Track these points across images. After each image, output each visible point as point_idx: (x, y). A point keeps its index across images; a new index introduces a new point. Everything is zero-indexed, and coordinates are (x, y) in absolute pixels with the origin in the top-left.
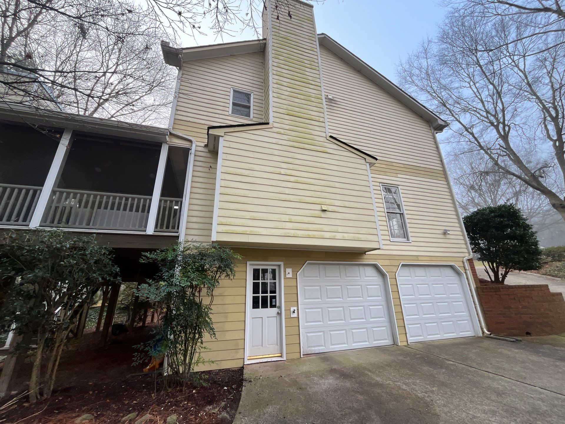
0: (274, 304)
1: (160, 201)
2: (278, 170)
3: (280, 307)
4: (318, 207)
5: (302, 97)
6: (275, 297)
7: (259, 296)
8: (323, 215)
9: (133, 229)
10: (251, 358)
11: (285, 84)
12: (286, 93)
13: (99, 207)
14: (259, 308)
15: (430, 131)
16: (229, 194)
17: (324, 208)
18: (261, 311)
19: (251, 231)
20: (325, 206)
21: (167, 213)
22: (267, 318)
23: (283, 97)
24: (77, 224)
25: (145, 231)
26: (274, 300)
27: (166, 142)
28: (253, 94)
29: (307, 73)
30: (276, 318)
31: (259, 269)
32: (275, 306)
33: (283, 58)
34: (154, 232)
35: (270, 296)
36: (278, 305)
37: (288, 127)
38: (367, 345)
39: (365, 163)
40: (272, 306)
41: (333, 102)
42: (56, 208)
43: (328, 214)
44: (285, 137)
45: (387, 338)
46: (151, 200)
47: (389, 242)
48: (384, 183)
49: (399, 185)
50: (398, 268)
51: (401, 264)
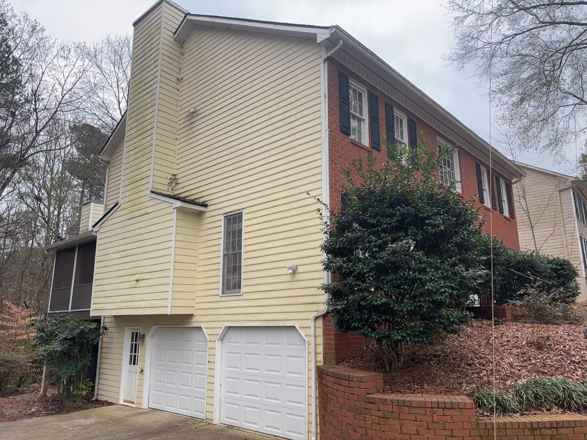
5: (141, 154)
7: (132, 355)
8: (136, 284)
12: (132, 159)
14: (132, 364)
16: (98, 279)
20: (138, 275)
22: (134, 373)
23: (130, 165)
31: (134, 333)
33: (134, 113)
35: (137, 355)
37: (128, 199)
38: (188, 413)
43: (141, 283)
44: (126, 211)
47: (217, 298)
48: (227, 213)
49: (244, 209)
50: (220, 332)
51: (224, 327)
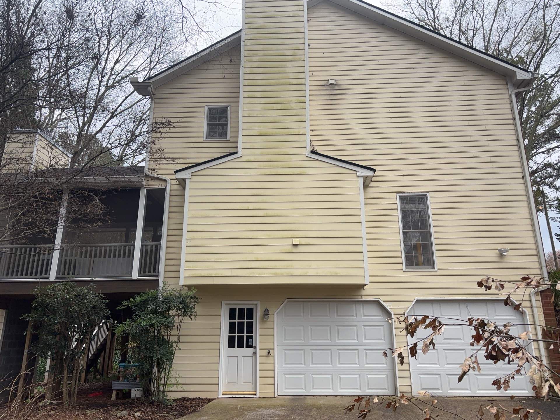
0: (250, 344)
1: (142, 246)
2: (245, 206)
3: (255, 347)
4: (289, 242)
5: (279, 106)
6: (251, 337)
7: (235, 336)
8: (294, 250)
9: (122, 275)
10: (226, 393)
11: (258, 94)
12: (259, 107)
13: (95, 256)
14: (235, 347)
15: (505, 91)
16: (195, 238)
17: (296, 241)
18: (236, 350)
19: (217, 274)
20: (298, 239)
21: (148, 257)
22: (242, 358)
23: (256, 113)
24: (81, 273)
25: (131, 276)
26: (250, 340)
27: (143, 186)
28: (230, 106)
29: (288, 70)
30: (252, 358)
31: (235, 309)
32: (251, 346)
33: (258, 58)
34: (139, 276)
35: (246, 336)
36: (254, 345)
37: (258, 152)
38: (359, 392)
39: (357, 178)
40: (248, 346)
41: (336, 87)
42: (66, 261)
43: (300, 249)
44: (255, 165)
45: (386, 387)
46: (134, 246)
47: (401, 273)
48: (404, 193)
49: (428, 192)
50: (410, 305)
51: (415, 300)
